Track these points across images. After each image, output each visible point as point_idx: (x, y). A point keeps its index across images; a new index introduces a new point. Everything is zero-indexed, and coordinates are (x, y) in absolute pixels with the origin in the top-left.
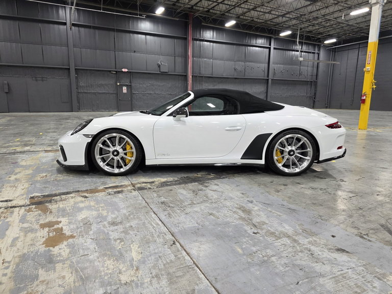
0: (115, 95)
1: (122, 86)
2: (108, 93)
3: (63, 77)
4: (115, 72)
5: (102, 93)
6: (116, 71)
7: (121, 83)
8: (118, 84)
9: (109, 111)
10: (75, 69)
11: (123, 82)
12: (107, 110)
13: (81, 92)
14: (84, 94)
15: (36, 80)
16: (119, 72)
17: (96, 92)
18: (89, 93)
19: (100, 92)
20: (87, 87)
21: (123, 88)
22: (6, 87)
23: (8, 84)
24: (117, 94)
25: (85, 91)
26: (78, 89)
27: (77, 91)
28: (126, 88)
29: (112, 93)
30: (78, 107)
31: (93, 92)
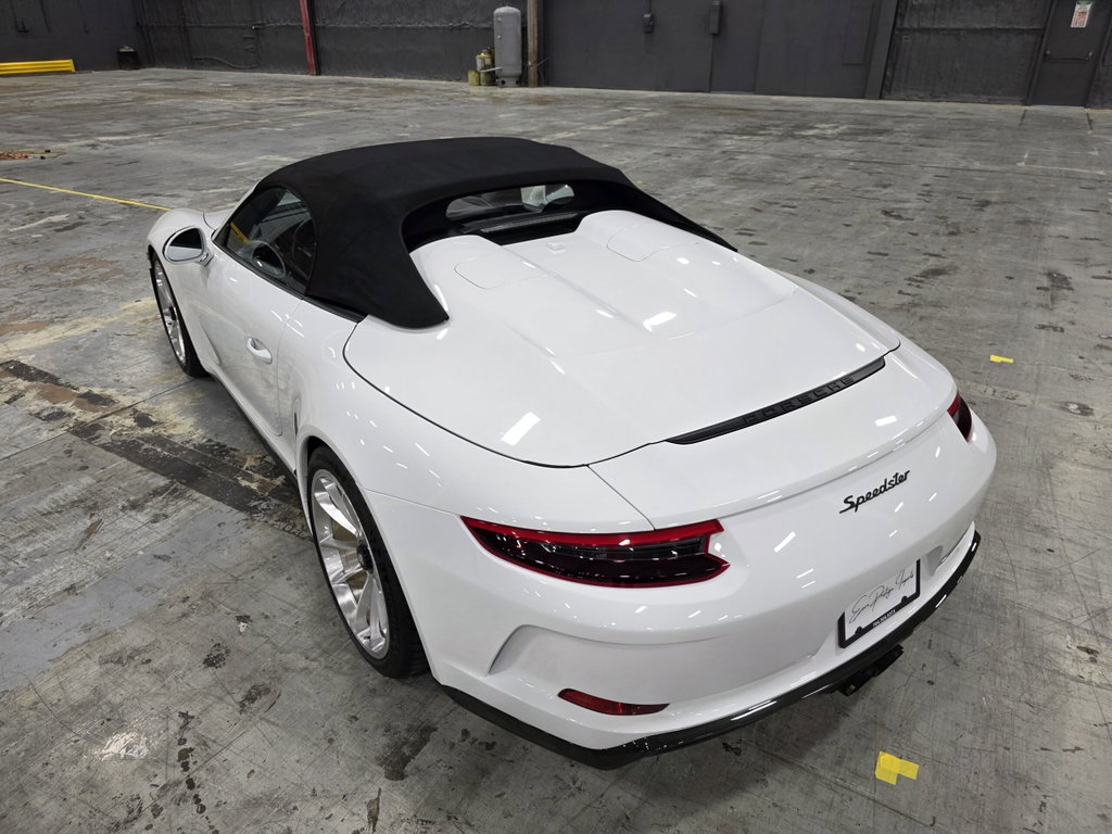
0: (1031, 38)
2: (1007, 30)
5: (984, 31)
9: (990, 102)
12: (984, 98)
13: (912, 30)
14: (918, 35)
17: (961, 26)
18: (938, 31)
19: (977, 26)
20: (935, 10)
21: (1078, 7)
22: (715, 17)
23: (722, 8)
24: (1040, 33)
25: (926, 24)
26: (903, 17)
27: (898, 26)
28: (1089, 7)
29: (1021, 32)
30: (886, 82)
31: (951, 26)
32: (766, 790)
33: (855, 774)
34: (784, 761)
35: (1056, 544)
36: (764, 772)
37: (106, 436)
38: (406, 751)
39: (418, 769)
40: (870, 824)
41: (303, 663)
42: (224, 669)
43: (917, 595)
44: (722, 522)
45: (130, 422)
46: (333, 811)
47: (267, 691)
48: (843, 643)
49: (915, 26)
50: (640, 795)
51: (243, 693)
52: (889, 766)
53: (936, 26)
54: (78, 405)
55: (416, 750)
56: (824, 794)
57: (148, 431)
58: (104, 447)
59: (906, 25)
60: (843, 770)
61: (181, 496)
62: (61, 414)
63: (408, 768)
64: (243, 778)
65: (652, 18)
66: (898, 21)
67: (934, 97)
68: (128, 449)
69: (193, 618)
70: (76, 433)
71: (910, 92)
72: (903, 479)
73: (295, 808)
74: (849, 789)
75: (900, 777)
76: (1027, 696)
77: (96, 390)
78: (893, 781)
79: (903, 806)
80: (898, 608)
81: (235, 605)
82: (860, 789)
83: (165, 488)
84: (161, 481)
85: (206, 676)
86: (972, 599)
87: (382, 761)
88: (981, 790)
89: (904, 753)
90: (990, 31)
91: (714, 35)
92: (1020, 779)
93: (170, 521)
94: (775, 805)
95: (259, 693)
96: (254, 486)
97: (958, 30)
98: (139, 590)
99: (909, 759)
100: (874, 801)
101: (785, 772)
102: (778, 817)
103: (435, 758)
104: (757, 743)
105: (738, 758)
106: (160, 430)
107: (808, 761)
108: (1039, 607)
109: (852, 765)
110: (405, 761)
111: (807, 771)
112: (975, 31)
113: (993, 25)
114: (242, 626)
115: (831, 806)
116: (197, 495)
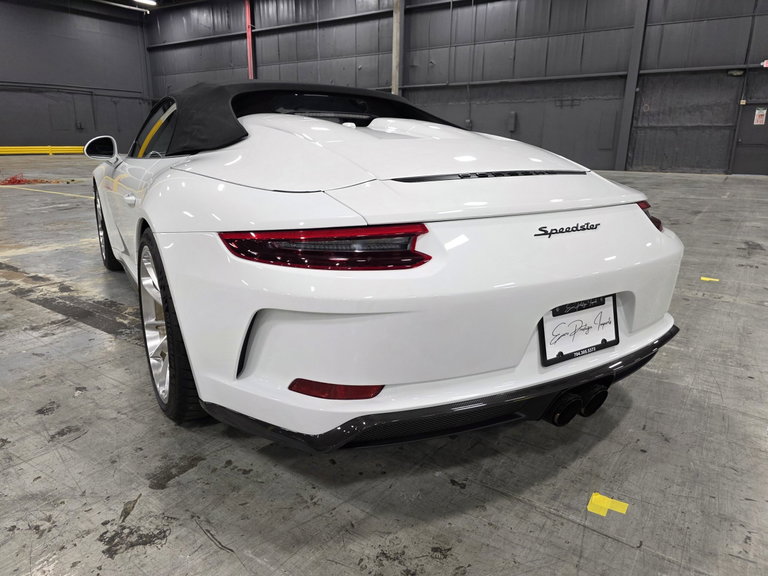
0: (727, 132)
1: (751, 107)
2: (710, 127)
3: (610, 97)
4: (739, 73)
5: (693, 128)
6: (744, 70)
7: (754, 101)
8: (743, 102)
9: (702, 172)
10: (639, 75)
11: (760, 96)
12: (698, 170)
13: (645, 128)
14: (648, 131)
15: (562, 106)
16: (750, 69)
17: (677, 124)
18: (661, 128)
19: (689, 125)
20: (659, 115)
21: (757, 112)
22: (512, 121)
23: (516, 116)
24: (733, 129)
25: (653, 124)
26: (637, 120)
27: (634, 124)
28: (765, 112)
29: (720, 128)
30: (629, 160)
31: (671, 125)
32: (484, 513)
33: (568, 507)
34: (504, 495)
35: (755, 374)
36: (484, 500)
37: (34, 296)
38: (174, 471)
39: (179, 483)
40: (579, 542)
41: (114, 415)
42: (51, 416)
43: (616, 342)
44: (427, 225)
45: (56, 289)
46: (93, 507)
47: (78, 429)
48: (546, 363)
49: (646, 125)
50: (368, 510)
51: (57, 430)
52: (600, 503)
53: (661, 125)
54: (24, 281)
55: (183, 470)
56: (538, 519)
57: (65, 294)
58: (31, 301)
59: (640, 125)
60: (557, 504)
61: (71, 324)
62: (11, 284)
63: (171, 482)
64: (29, 481)
65: (471, 122)
66: (635, 122)
67: (662, 170)
68: (47, 303)
69: (42, 388)
70: (15, 293)
71: (646, 167)
72: (593, 227)
73: (63, 503)
74: (561, 517)
75: (609, 511)
76: (731, 464)
77: (40, 275)
78: (604, 514)
79: (612, 531)
80: (599, 348)
81: (77, 381)
82: (572, 517)
83: (62, 321)
84: (60, 317)
85: (35, 419)
86: (682, 402)
87: (149, 477)
88: (687, 525)
89: (615, 495)
90: (697, 127)
91: (512, 132)
92: (724, 518)
93: (55, 337)
94: (490, 524)
95: (70, 431)
96: (126, 322)
97: (676, 127)
98: (11, 370)
99: (619, 499)
100: (585, 526)
101: (504, 502)
102: (492, 533)
103: (196, 477)
104: (481, 481)
105: (462, 491)
106: (75, 294)
107: (526, 495)
108: (742, 409)
109: (566, 501)
110: (170, 477)
111: (525, 503)
112: (687, 128)
113: (699, 124)
114: (77, 393)
115: (542, 528)
116: (82, 324)
